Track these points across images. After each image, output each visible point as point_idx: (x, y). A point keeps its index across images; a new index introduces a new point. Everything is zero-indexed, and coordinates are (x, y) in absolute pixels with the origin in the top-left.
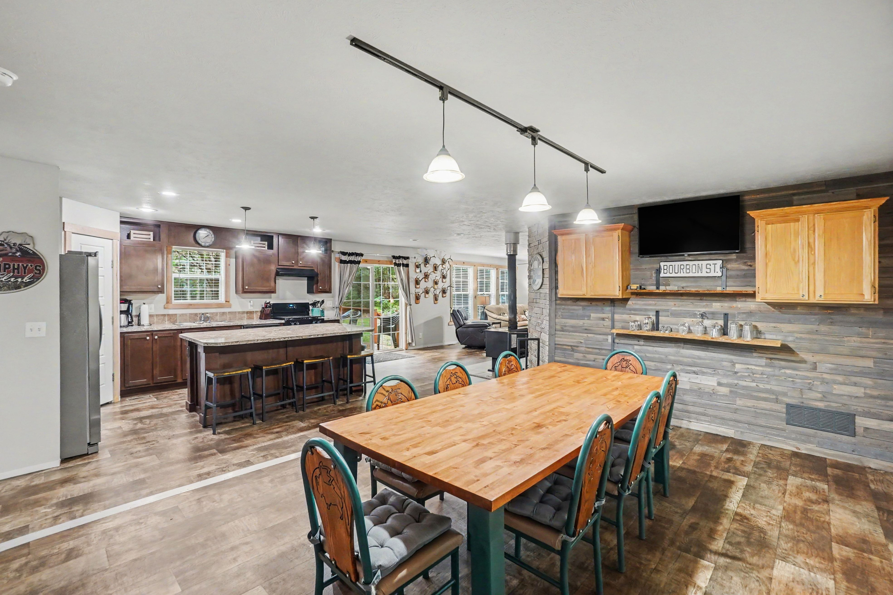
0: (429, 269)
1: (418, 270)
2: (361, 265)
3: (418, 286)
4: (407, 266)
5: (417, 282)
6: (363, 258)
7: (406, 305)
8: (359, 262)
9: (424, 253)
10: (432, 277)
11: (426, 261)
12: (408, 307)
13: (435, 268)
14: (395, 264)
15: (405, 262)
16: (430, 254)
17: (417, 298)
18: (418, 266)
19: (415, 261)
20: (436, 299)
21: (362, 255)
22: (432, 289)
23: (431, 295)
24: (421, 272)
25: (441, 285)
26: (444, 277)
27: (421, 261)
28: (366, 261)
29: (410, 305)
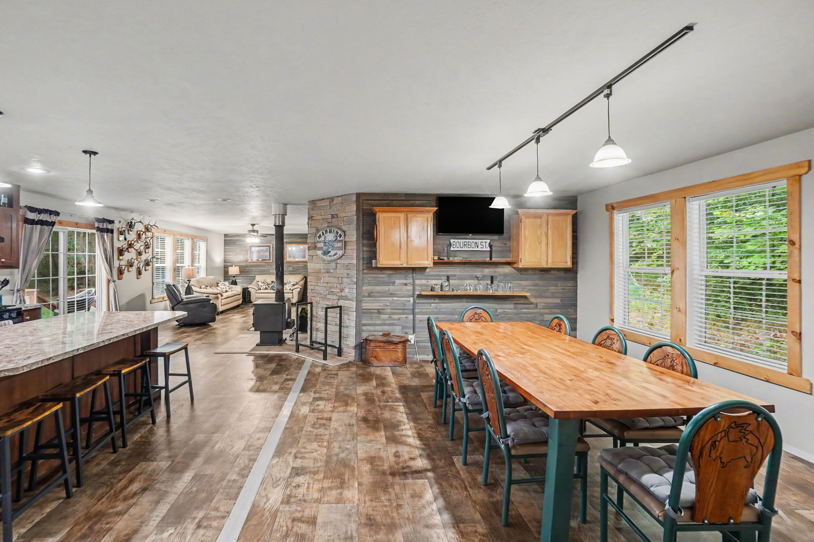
0: (132, 236)
1: (122, 238)
2: (56, 228)
3: (121, 258)
4: (112, 231)
5: (121, 252)
6: (59, 218)
7: (109, 281)
8: (53, 224)
9: (129, 217)
10: (137, 246)
11: (131, 226)
12: (112, 285)
13: (139, 236)
14: (99, 229)
15: (110, 226)
16: (137, 217)
17: (121, 272)
18: (121, 233)
19: (120, 226)
20: (139, 273)
21: (57, 214)
22: (136, 262)
23: (134, 269)
24: (125, 239)
25: (144, 257)
26: (147, 246)
27: (123, 226)
28: (60, 223)
29: (114, 281)
